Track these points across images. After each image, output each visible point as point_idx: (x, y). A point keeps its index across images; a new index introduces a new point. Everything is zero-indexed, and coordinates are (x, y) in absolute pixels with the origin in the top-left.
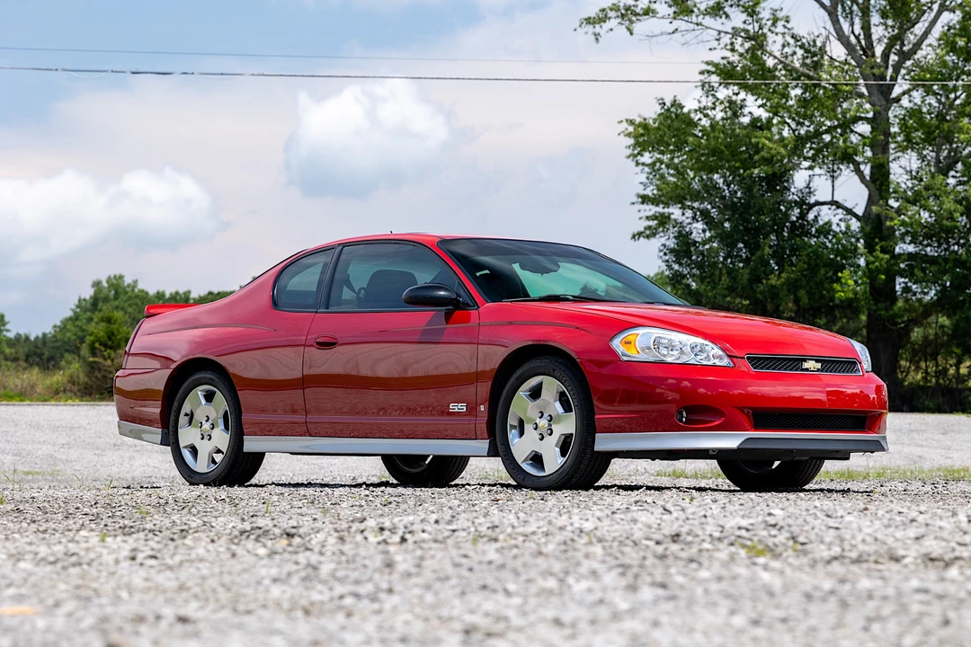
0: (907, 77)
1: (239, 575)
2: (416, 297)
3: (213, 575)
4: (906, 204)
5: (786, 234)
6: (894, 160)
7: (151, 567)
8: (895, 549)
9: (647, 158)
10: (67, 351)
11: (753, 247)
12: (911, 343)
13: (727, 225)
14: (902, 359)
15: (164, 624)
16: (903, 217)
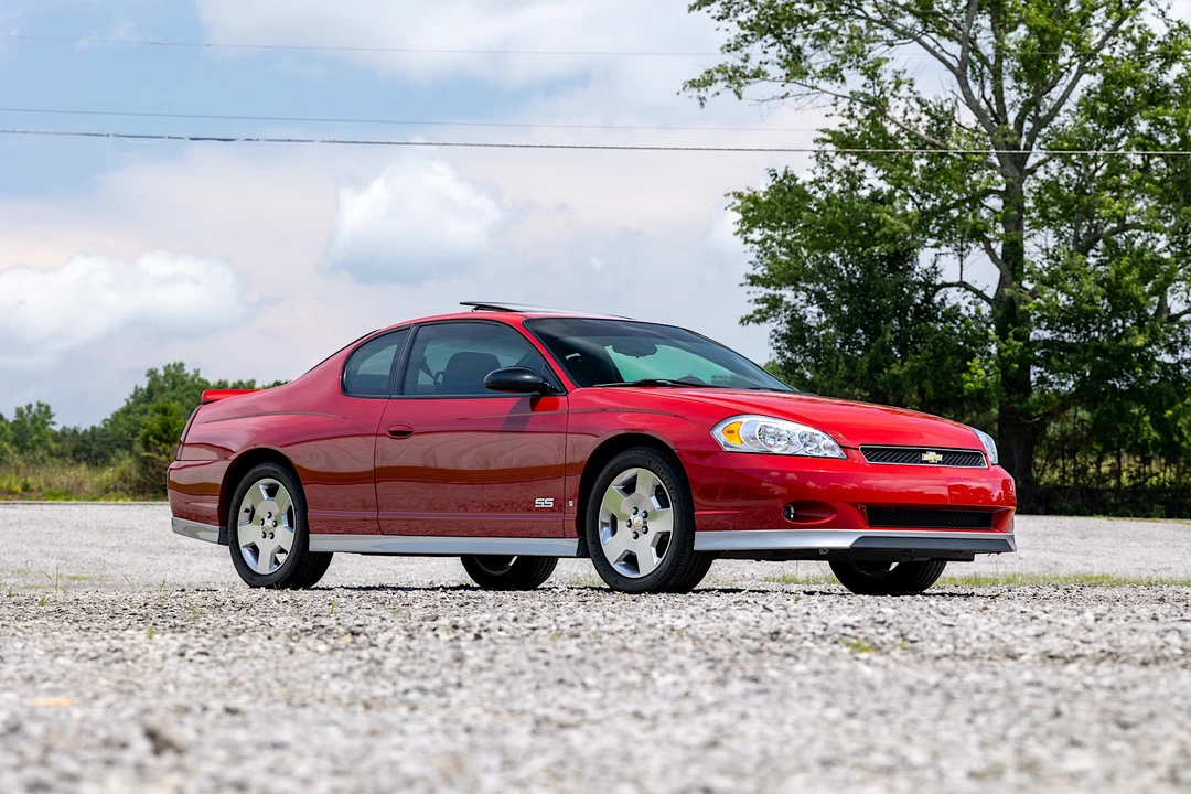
0: (1043, 146)
1: (296, 670)
2: (499, 382)
3: (268, 670)
4: (1041, 286)
5: (909, 319)
6: (1029, 237)
7: (202, 663)
8: (1013, 646)
9: (757, 235)
10: (119, 446)
11: (874, 333)
12: (1047, 439)
13: (844, 308)
14: (1037, 456)
15: (210, 716)
16: (1038, 299)
